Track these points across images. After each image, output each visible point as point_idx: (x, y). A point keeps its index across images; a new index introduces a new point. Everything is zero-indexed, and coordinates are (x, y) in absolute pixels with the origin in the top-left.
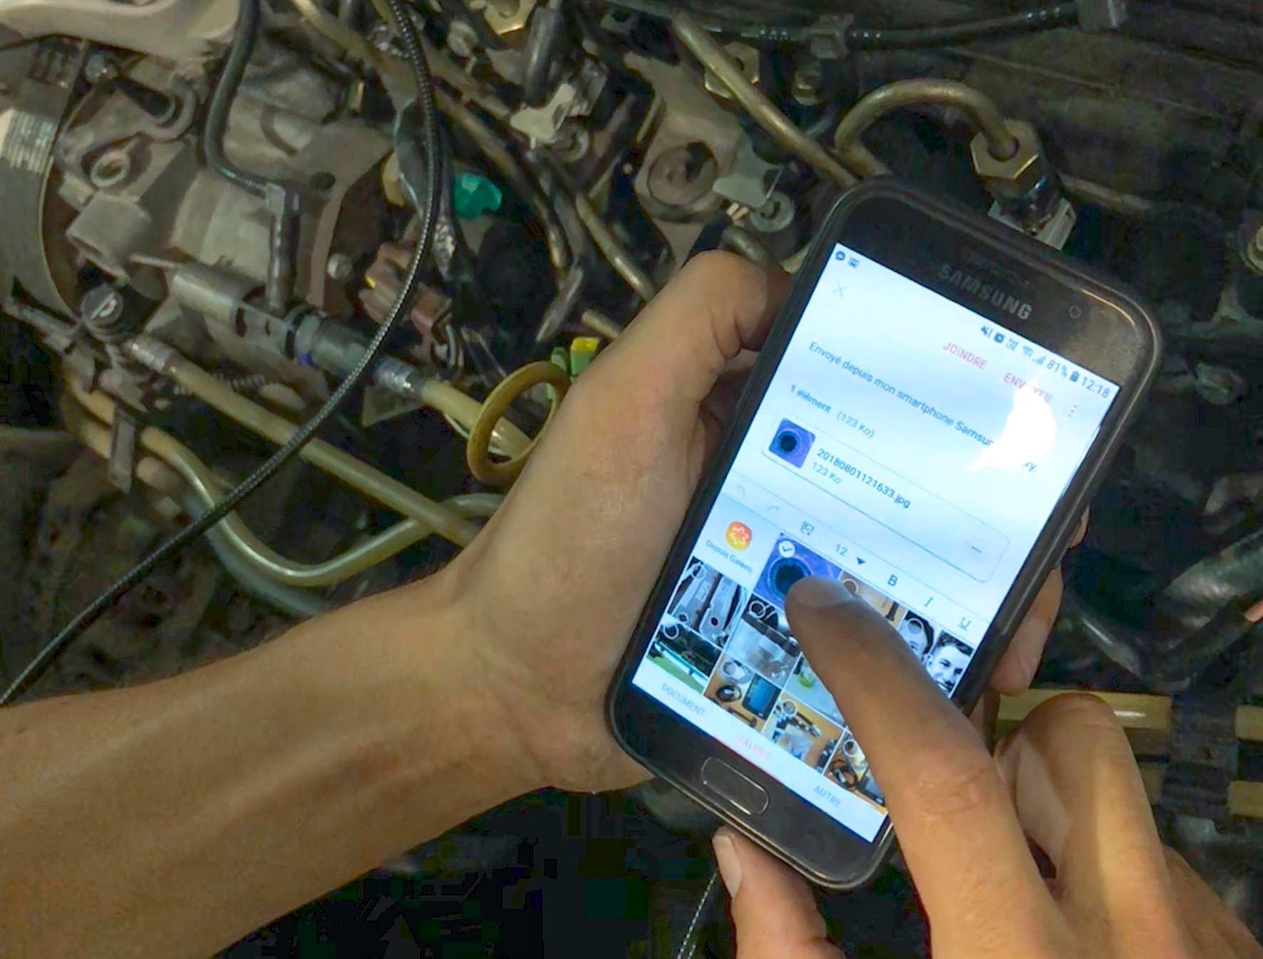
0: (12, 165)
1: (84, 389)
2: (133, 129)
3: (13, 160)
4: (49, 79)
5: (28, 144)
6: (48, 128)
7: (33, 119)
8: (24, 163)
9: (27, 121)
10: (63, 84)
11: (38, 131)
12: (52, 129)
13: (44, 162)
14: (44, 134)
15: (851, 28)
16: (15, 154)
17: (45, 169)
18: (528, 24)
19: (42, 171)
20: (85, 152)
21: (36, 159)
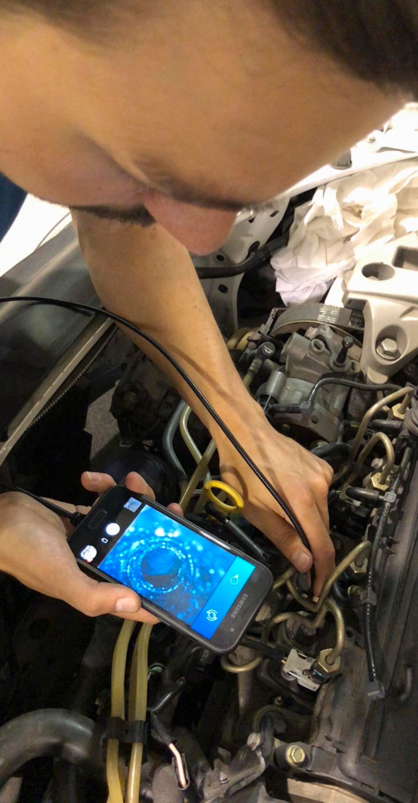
0: (320, 309)
1: (249, 337)
2: (333, 351)
3: (322, 309)
4: (352, 318)
5: (328, 314)
6: (333, 321)
7: (337, 314)
8: (321, 313)
9: (335, 312)
10: (350, 323)
11: (332, 317)
12: (333, 322)
13: (322, 320)
14: (332, 319)
15: (371, 604)
16: (324, 309)
17: (319, 321)
18: (376, 489)
19: (318, 320)
20: (324, 335)
21: (322, 317)
